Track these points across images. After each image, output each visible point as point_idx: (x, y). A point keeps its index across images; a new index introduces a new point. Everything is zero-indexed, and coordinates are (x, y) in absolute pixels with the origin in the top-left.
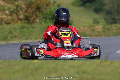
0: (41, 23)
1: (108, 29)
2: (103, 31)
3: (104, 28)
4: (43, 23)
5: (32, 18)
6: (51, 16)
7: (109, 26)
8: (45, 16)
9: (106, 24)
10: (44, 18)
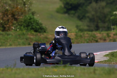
0: (17, 30)
1: (81, 36)
2: (76, 38)
3: (76, 35)
4: (18, 30)
5: (8, 25)
6: (26, 23)
7: (82, 34)
8: (20, 23)
9: (79, 31)
10: (19, 25)
